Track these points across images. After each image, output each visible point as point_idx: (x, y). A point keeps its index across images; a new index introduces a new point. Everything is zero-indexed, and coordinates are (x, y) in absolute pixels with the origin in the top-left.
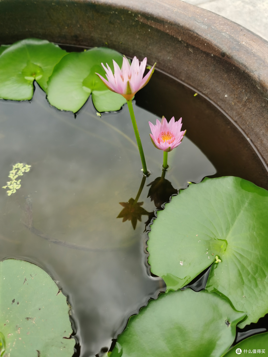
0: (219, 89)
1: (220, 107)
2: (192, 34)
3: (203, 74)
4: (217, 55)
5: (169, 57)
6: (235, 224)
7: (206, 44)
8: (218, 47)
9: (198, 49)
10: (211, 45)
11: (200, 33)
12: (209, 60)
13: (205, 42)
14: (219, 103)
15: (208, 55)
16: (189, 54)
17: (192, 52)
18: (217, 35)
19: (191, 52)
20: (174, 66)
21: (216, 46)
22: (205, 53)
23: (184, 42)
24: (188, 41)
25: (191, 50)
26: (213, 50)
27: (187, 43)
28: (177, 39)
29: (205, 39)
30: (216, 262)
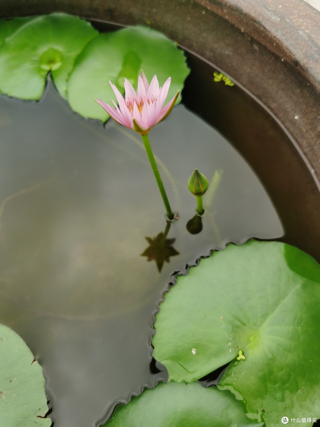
0: (289, 106)
1: (288, 129)
2: (258, 28)
3: (270, 82)
4: (289, 61)
5: (228, 52)
6: (278, 309)
7: (274, 44)
8: (290, 52)
9: (265, 48)
10: (282, 48)
11: (268, 27)
12: (278, 65)
13: (274, 41)
14: (286, 124)
15: (277, 58)
16: (253, 52)
17: (257, 50)
18: (292, 33)
19: (255, 49)
20: (234, 64)
21: (288, 49)
22: (274, 54)
23: (248, 36)
24: (252, 35)
25: (256, 47)
26: (283, 53)
27: (251, 37)
28: (238, 30)
29: (274, 37)
30: (238, 358)
